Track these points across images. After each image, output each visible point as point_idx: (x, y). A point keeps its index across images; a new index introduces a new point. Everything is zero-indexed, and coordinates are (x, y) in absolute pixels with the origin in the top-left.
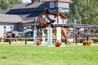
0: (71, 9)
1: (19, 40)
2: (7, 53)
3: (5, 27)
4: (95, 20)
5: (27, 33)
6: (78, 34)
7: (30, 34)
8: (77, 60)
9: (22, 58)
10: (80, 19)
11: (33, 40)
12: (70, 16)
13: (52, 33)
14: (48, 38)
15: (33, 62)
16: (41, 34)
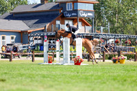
0: (96, 12)
1: (23, 56)
2: (6, 73)
3: (3, 38)
4: (129, 27)
5: (34, 46)
6: (106, 47)
7: (39, 47)
8: (104, 83)
9: (27, 80)
10: (109, 26)
11: (42, 56)
12: (95, 22)
13: (69, 46)
14: (64, 53)
15: (43, 86)
16: (55, 47)
